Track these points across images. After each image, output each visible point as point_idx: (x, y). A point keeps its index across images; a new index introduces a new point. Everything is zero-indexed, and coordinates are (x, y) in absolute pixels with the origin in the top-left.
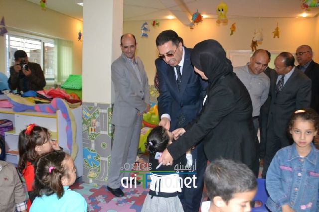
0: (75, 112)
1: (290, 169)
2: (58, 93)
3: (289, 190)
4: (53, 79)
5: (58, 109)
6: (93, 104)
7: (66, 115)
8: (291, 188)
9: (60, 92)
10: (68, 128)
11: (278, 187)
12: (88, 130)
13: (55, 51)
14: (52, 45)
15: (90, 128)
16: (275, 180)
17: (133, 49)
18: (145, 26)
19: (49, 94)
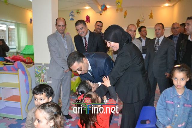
0: (30, 70)
1: (173, 103)
2: (18, 58)
3: (172, 116)
4: (15, 49)
5: (19, 69)
6: (41, 64)
7: (24, 72)
8: (173, 115)
9: (20, 57)
10: (26, 80)
11: (164, 114)
12: (39, 81)
13: (16, 30)
14: (14, 27)
15: (40, 79)
16: (162, 110)
17: (64, 28)
18: (72, 13)
19: (13, 59)
